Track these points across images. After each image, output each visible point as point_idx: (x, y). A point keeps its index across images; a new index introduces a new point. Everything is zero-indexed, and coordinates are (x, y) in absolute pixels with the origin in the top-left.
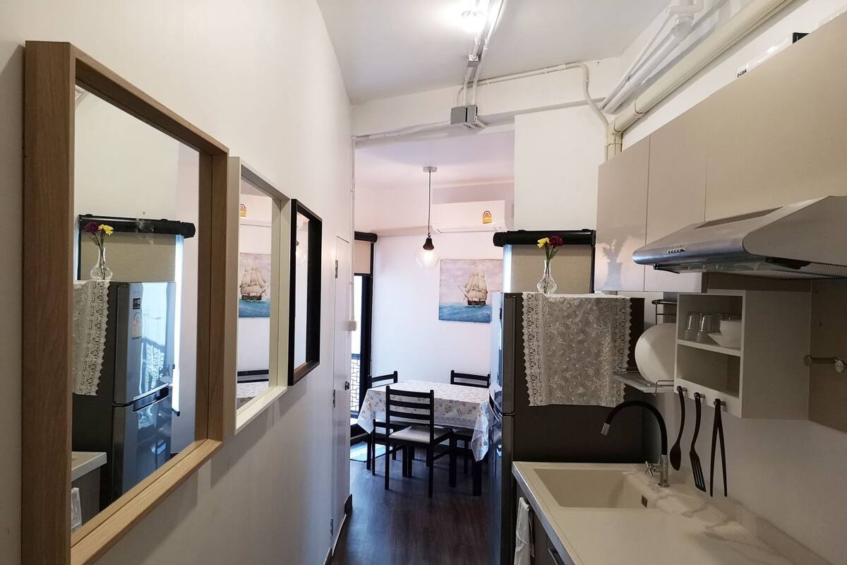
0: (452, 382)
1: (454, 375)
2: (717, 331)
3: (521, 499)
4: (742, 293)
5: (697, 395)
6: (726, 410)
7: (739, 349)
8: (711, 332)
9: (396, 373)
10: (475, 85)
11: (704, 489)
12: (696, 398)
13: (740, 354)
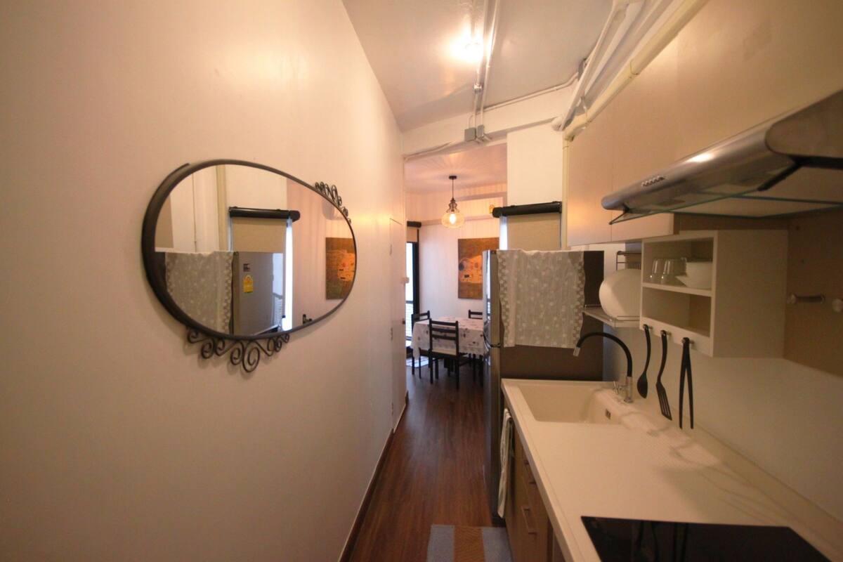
0: (470, 317)
1: (470, 313)
2: (683, 273)
3: (506, 410)
4: (713, 234)
5: (664, 332)
6: (694, 347)
7: (710, 289)
8: (678, 275)
9: (429, 312)
10: (481, 112)
11: (670, 418)
12: (663, 336)
13: (711, 294)
